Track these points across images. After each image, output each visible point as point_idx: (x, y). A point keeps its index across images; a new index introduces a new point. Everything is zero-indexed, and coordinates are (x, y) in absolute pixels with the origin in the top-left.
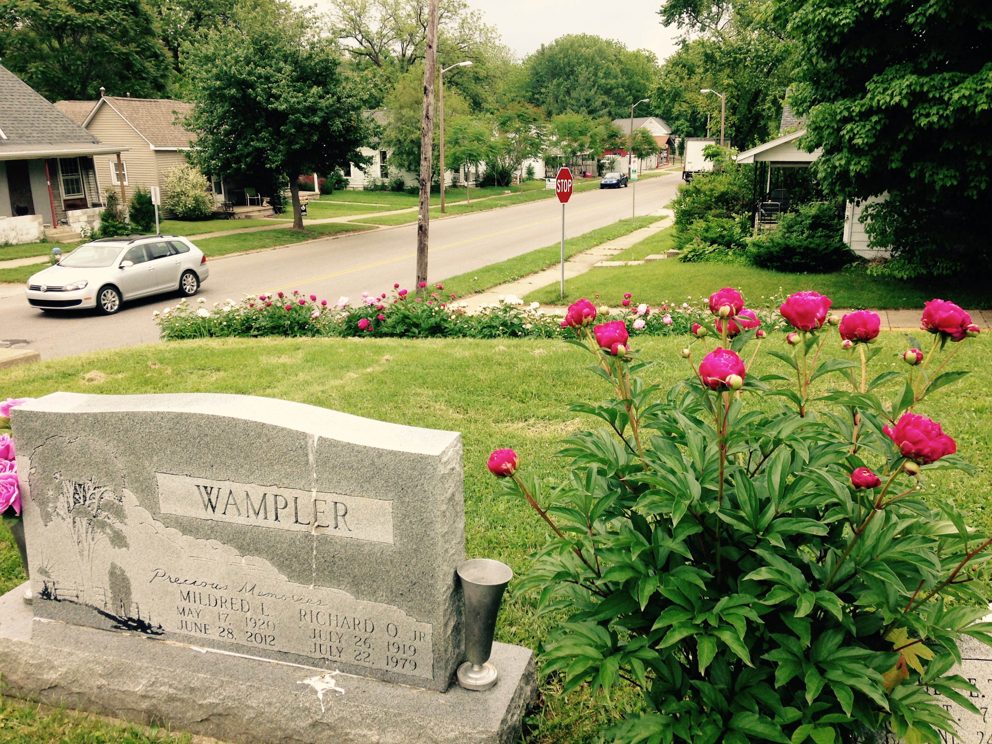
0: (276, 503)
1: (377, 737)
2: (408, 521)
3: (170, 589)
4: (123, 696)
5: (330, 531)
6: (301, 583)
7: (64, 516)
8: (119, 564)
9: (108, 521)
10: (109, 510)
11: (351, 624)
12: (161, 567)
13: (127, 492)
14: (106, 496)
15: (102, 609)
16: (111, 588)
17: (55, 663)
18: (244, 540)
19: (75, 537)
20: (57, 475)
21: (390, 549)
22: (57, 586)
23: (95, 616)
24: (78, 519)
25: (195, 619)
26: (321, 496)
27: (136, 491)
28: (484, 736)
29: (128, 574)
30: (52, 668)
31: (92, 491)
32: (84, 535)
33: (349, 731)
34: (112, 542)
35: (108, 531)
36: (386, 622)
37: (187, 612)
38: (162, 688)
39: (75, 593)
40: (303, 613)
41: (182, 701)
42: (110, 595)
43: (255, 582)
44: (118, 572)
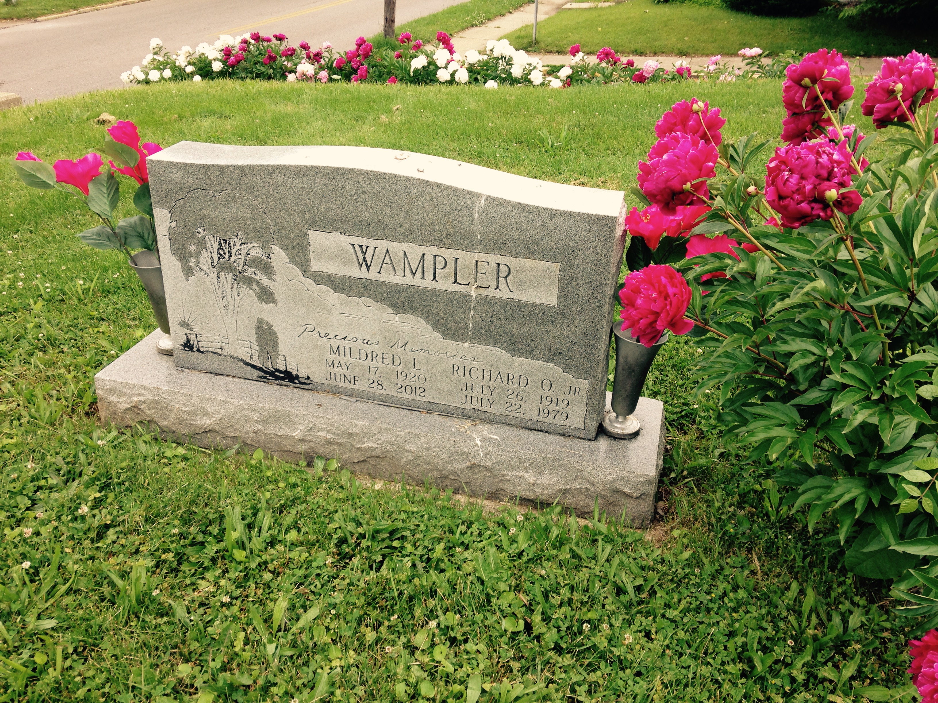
0: (435, 263)
1: (534, 479)
2: (575, 283)
3: (319, 343)
4: (279, 440)
5: (491, 293)
6: (456, 340)
7: (208, 271)
8: (266, 319)
9: (255, 277)
10: (256, 267)
11: (505, 379)
12: (310, 322)
13: (276, 249)
14: (253, 252)
15: (248, 361)
16: (257, 341)
17: (209, 410)
18: (398, 298)
19: (220, 292)
20: (201, 230)
21: (552, 310)
22: (199, 338)
23: (241, 367)
24: (222, 275)
25: (344, 371)
26: (484, 257)
27: (285, 248)
28: (642, 479)
29: (274, 328)
30: (207, 414)
31: (238, 247)
32: (229, 291)
33: (506, 472)
34: (259, 297)
35: (255, 287)
36: (541, 377)
37: (336, 365)
38: (319, 433)
39: (219, 345)
40: (456, 368)
41: (339, 444)
42: (257, 348)
43: (407, 339)
44: (265, 326)
